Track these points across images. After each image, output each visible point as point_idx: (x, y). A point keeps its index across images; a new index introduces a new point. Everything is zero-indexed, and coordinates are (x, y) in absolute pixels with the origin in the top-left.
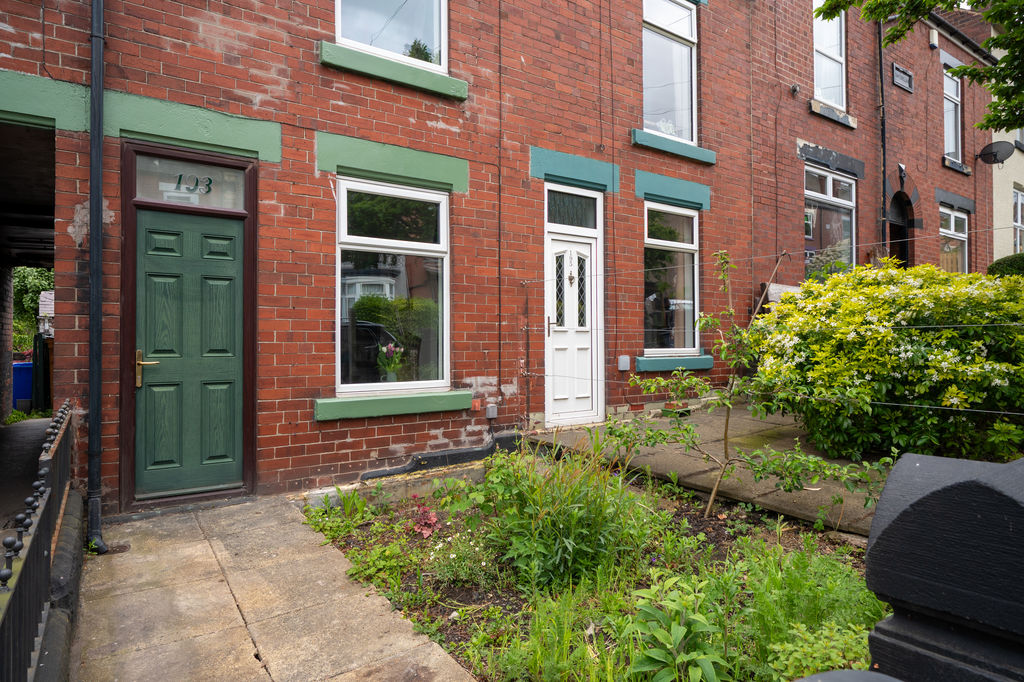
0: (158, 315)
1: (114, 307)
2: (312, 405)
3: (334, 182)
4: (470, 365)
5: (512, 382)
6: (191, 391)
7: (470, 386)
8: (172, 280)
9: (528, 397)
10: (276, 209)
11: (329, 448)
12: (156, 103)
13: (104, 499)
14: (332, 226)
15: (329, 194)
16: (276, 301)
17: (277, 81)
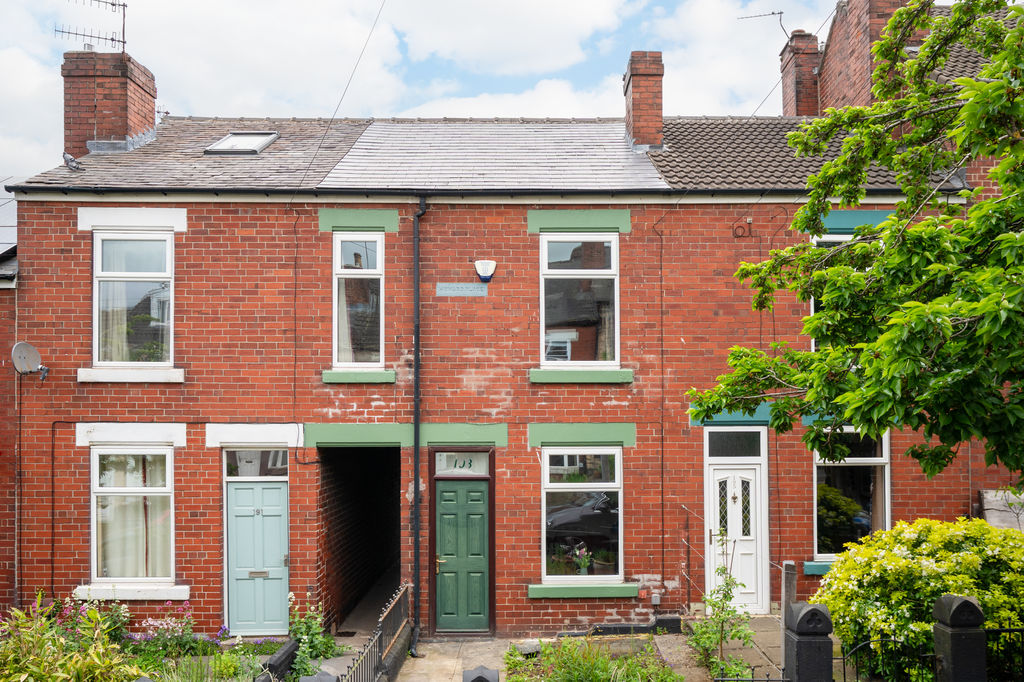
0: (446, 536)
1: (425, 533)
2: (527, 588)
3: (540, 453)
4: (639, 566)
5: (674, 579)
6: (462, 576)
7: (638, 580)
8: (453, 516)
9: (689, 592)
10: (505, 473)
11: (538, 615)
12: (442, 426)
13: (421, 630)
14: (539, 480)
15: (536, 460)
16: (505, 527)
17: (505, 399)
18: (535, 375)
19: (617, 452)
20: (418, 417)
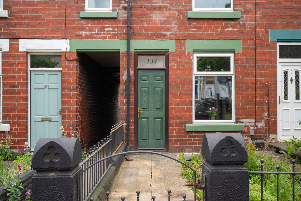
0: (143, 98)
1: (132, 97)
2: (185, 126)
3: (192, 55)
4: (243, 115)
5: (261, 122)
6: (151, 120)
7: (243, 122)
8: (146, 89)
9: (269, 128)
10: (174, 66)
11: (191, 140)
12: (142, 41)
13: (130, 148)
14: (191, 69)
15: (190, 59)
16: (174, 94)
17: (174, 27)
18: (190, 15)
19: (231, 55)
20: (129, 36)
